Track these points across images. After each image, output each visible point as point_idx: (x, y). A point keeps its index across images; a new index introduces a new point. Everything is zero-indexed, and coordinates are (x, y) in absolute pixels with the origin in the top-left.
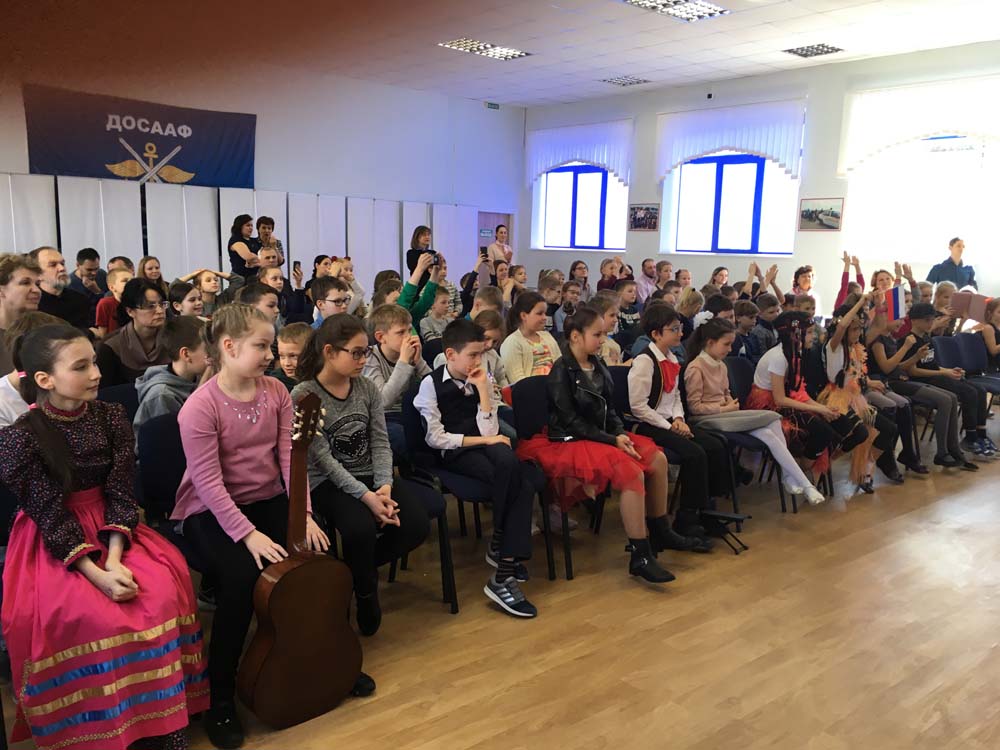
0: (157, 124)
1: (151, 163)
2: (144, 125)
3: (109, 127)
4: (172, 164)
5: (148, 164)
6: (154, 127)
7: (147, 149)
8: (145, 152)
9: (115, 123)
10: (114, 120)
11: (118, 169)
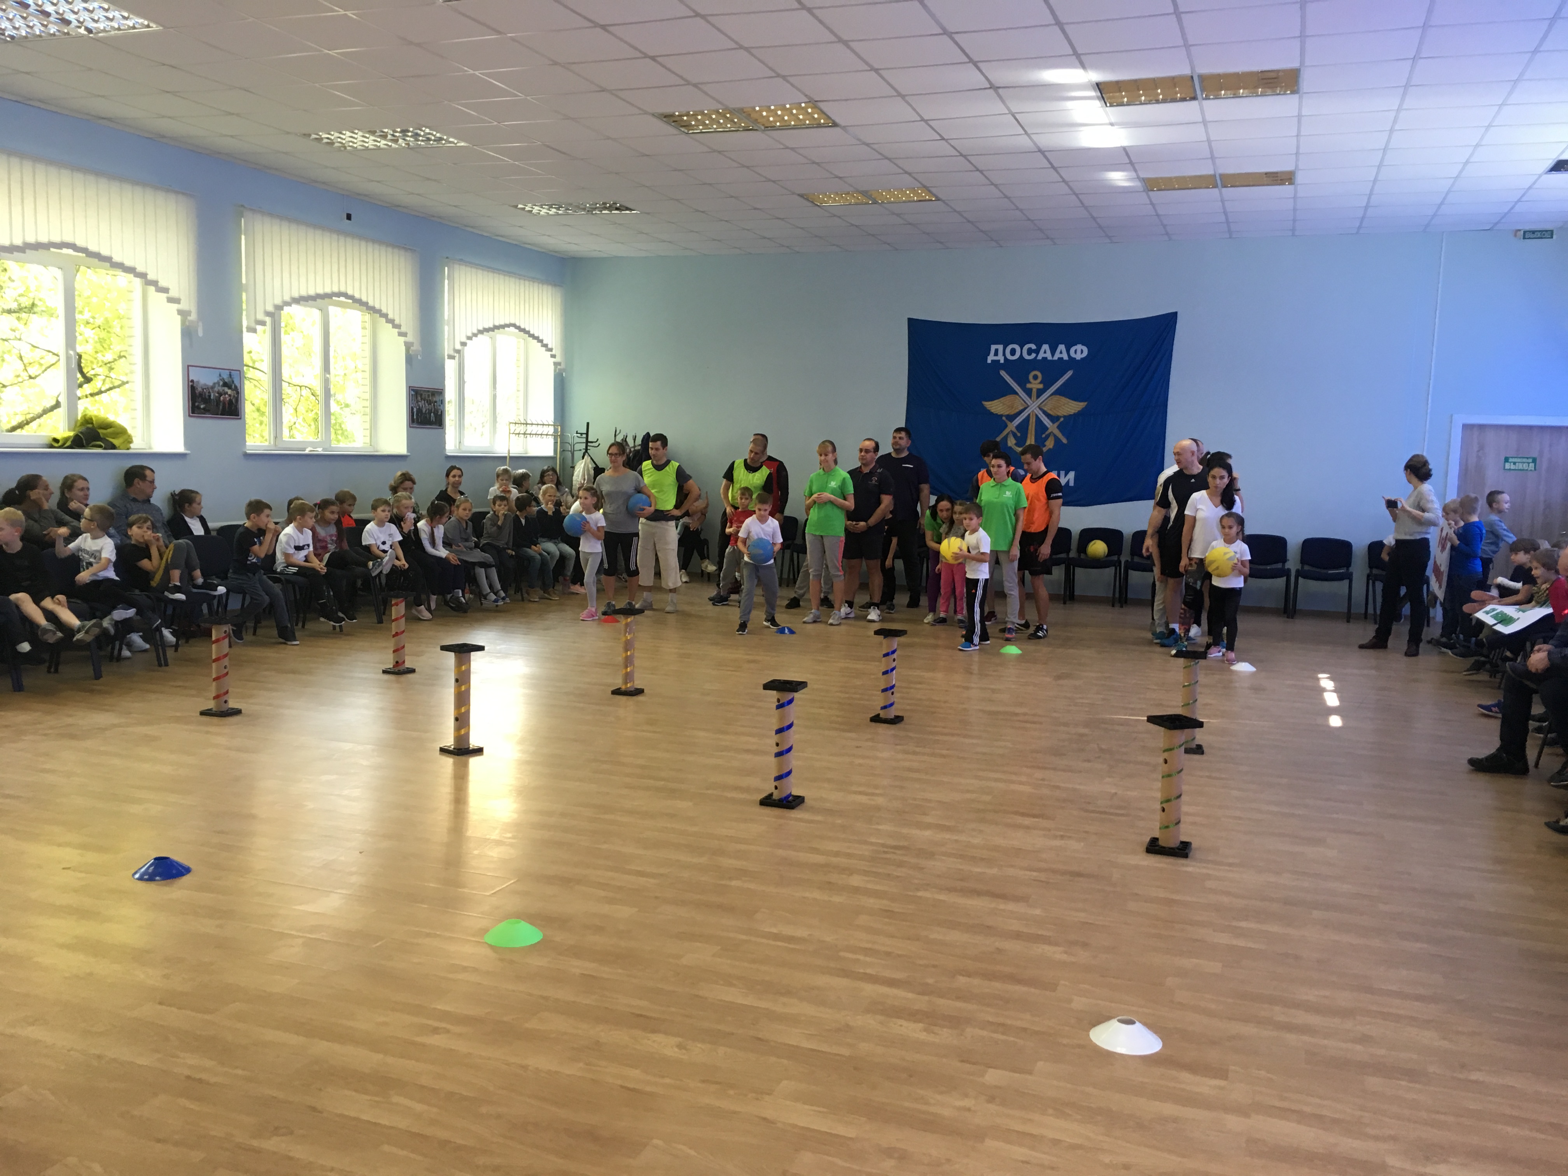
0: (1045, 347)
1: (1034, 394)
2: (1030, 352)
3: (991, 358)
4: (1060, 395)
5: (1030, 397)
6: (1042, 350)
7: (1031, 379)
8: (1030, 382)
9: (997, 353)
10: (996, 351)
11: (996, 406)
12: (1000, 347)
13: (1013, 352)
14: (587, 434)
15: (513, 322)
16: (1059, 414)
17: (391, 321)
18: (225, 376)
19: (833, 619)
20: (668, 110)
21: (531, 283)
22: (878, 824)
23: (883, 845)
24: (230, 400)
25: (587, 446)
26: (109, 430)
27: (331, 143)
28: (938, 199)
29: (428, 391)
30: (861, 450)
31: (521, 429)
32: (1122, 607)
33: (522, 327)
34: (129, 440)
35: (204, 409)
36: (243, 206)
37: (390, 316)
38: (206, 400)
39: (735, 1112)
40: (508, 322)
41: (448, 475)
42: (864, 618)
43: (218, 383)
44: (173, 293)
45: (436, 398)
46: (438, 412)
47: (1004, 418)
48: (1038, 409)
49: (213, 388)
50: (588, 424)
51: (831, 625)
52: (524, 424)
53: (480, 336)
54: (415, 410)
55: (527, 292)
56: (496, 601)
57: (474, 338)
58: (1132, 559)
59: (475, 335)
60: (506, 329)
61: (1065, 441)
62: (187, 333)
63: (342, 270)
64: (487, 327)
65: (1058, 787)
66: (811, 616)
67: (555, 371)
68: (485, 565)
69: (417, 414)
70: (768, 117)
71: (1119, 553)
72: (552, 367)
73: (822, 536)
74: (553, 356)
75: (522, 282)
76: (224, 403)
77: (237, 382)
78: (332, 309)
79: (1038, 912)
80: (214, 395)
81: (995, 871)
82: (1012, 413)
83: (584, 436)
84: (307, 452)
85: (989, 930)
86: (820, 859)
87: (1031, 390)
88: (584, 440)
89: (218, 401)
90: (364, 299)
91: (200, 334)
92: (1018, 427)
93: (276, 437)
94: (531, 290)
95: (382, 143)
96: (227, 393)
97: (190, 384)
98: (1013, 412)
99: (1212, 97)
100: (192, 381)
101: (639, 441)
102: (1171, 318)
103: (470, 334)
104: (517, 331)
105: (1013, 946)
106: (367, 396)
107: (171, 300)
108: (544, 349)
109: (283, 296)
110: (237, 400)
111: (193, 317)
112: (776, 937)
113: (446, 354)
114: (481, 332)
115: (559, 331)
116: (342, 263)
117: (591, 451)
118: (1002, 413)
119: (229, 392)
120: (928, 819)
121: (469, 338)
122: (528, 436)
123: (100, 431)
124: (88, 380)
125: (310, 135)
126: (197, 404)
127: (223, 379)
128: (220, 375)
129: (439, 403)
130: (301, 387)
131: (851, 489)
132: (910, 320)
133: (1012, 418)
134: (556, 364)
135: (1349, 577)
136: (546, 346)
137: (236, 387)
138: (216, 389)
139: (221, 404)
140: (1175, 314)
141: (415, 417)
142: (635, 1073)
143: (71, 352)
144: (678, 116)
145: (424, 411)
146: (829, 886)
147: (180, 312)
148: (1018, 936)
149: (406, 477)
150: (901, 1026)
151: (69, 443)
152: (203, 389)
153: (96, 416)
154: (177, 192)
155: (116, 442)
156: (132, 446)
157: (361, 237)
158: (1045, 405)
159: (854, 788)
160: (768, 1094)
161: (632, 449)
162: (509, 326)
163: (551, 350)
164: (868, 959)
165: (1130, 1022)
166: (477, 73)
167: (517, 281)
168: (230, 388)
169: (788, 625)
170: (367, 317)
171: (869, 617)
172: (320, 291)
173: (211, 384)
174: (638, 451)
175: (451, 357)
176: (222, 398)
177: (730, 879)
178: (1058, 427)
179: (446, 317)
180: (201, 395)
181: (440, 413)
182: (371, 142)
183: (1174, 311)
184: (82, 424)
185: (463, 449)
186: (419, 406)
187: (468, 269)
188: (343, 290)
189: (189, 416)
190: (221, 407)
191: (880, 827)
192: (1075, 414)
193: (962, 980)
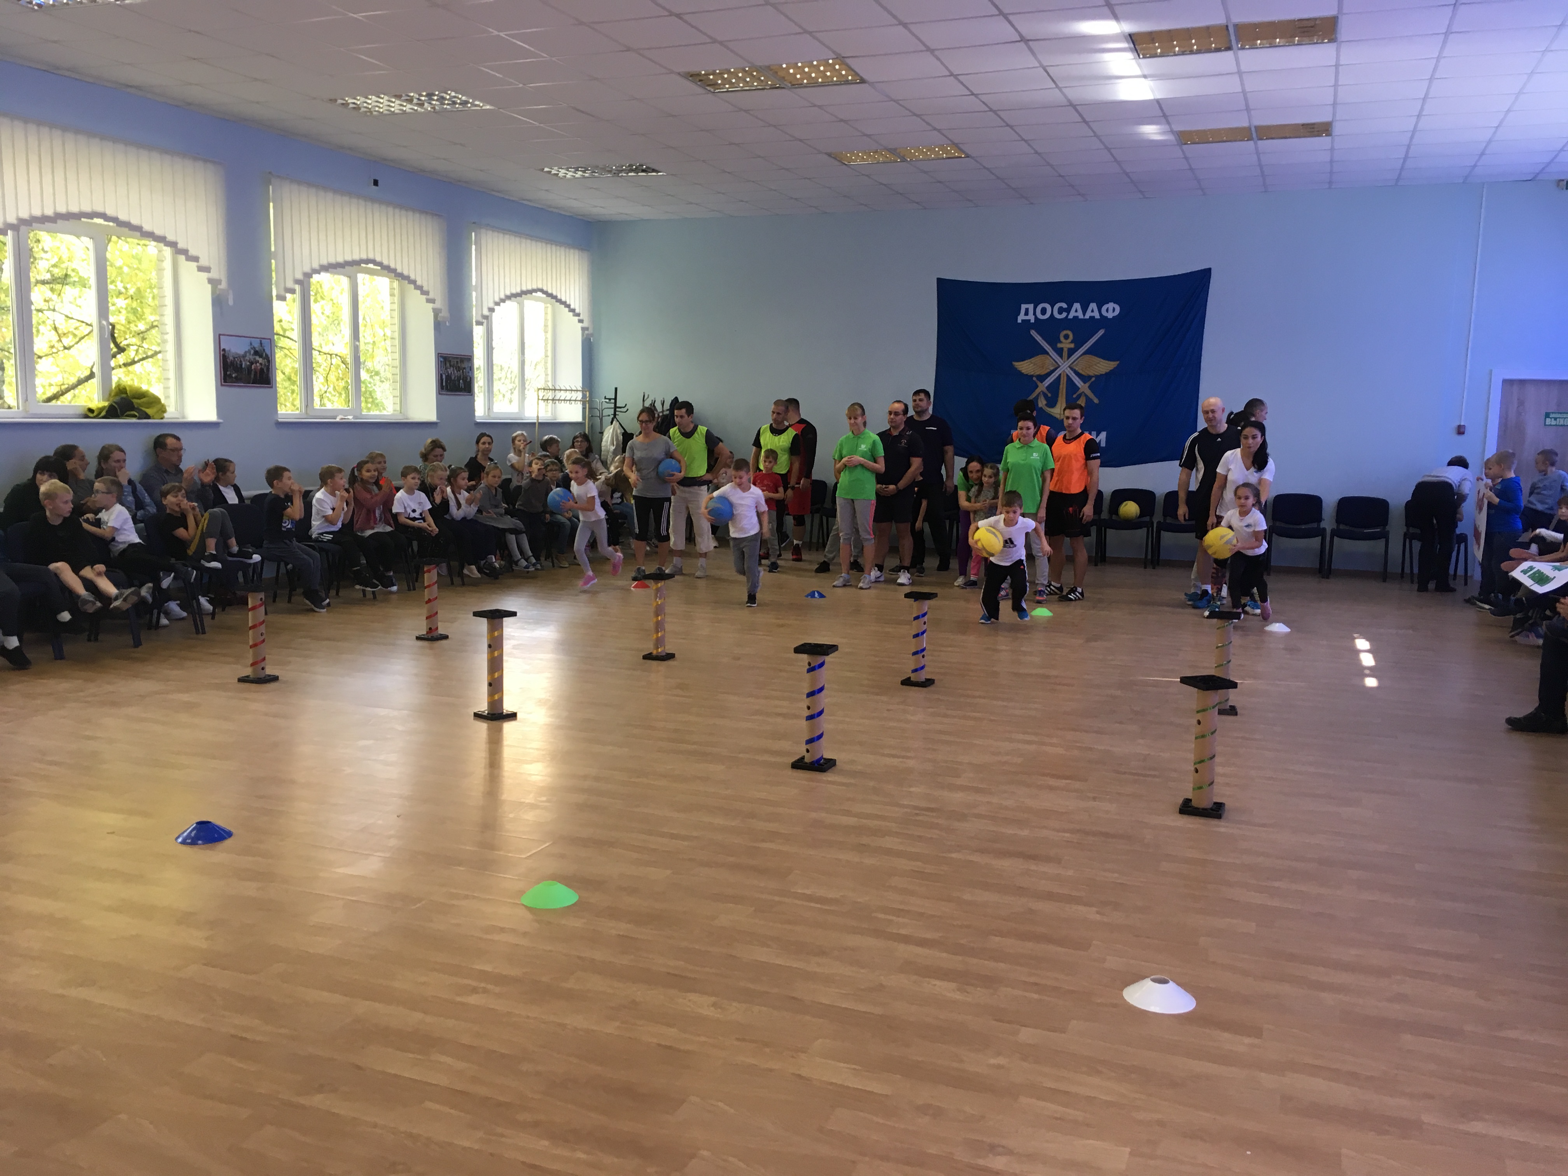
0: (1077, 306)
1: (1065, 354)
2: (1061, 310)
3: (1021, 318)
4: (1091, 354)
5: (1061, 356)
6: (1073, 309)
7: (1062, 339)
8: (1061, 342)
9: (1027, 313)
10: (1027, 310)
11: (1026, 367)
12: (1031, 307)
13: (1044, 311)
14: (615, 399)
15: (540, 286)
16: (1092, 374)
17: (419, 288)
18: (256, 345)
19: (863, 583)
20: (694, 69)
21: (558, 248)
22: (911, 786)
23: (916, 808)
24: (262, 369)
25: (615, 411)
26: (142, 400)
27: (357, 108)
28: (967, 156)
29: (457, 358)
30: (890, 413)
31: (550, 395)
32: (1154, 568)
33: (550, 291)
34: (163, 410)
35: (236, 377)
36: (270, 173)
37: (419, 283)
38: (238, 368)
39: (771, 1070)
40: (535, 287)
41: (478, 442)
42: (894, 581)
43: (249, 352)
44: (204, 262)
45: (465, 365)
46: (466, 378)
47: (1034, 379)
48: (1069, 369)
49: (244, 356)
50: (616, 389)
51: (861, 588)
52: (552, 390)
53: (508, 302)
54: (444, 377)
55: (554, 257)
56: (527, 567)
57: (502, 304)
58: (1165, 520)
59: (503, 301)
60: (534, 294)
61: (1096, 401)
62: (218, 302)
63: (370, 237)
64: (514, 292)
65: (1091, 749)
66: (841, 579)
67: (583, 335)
68: (516, 532)
69: (446, 382)
70: (795, 74)
71: (1152, 514)
72: (580, 332)
73: (852, 500)
74: (581, 321)
75: (549, 246)
76: (256, 373)
77: (268, 351)
78: (361, 277)
79: (1070, 873)
80: (245, 364)
81: (1025, 833)
82: (1043, 374)
83: (613, 401)
84: (338, 420)
85: (1021, 891)
86: (852, 821)
87: (1062, 349)
88: (613, 406)
89: (249, 369)
90: (392, 266)
91: (231, 302)
92: (1048, 388)
93: (307, 406)
94: (558, 253)
95: (408, 108)
96: (258, 362)
97: (222, 353)
98: (1043, 372)
99: (1247, 47)
100: (224, 350)
101: (667, 406)
102: (1205, 275)
103: (497, 300)
104: (545, 296)
105: (1045, 907)
106: (397, 363)
107: (201, 269)
108: (571, 314)
109: (311, 263)
110: (268, 369)
111: (223, 285)
112: (810, 898)
113: (474, 321)
114: (509, 297)
115: (586, 295)
116: (370, 229)
117: (620, 416)
118: (1032, 373)
119: (260, 360)
120: (959, 782)
121: (497, 304)
122: (557, 402)
123: (135, 401)
124: (121, 350)
125: (336, 100)
126: (228, 373)
127: (254, 348)
128: (251, 344)
129: (468, 370)
130: (331, 355)
131: (881, 452)
132: (939, 281)
133: (1042, 378)
134: (583, 329)
135: (1385, 536)
136: (573, 311)
137: (267, 355)
138: (247, 358)
139: (253, 373)
140: (1209, 270)
141: (444, 384)
142: (673, 1031)
143: (104, 323)
144: (704, 74)
145: (453, 378)
146: (861, 848)
147: (210, 281)
148: (1050, 896)
149: (436, 444)
150: (935, 985)
151: (103, 413)
152: (234, 358)
153: (130, 386)
154: (205, 161)
155: (149, 411)
156: (166, 415)
157: (388, 203)
158: (1077, 364)
159: (886, 751)
160: (805, 1052)
161: (661, 414)
162: (535, 291)
163: (578, 315)
164: (900, 920)
165: (1164, 982)
166: (502, 34)
167: (544, 245)
168: (261, 356)
169: (820, 590)
170: (396, 284)
171: (899, 581)
172: (349, 258)
173: (241, 352)
174: (666, 416)
175: (479, 323)
176: (253, 367)
177: (763, 841)
178: (1090, 387)
179: (474, 283)
180: (232, 363)
181: (469, 380)
182: (396, 106)
183: (1207, 267)
184: (116, 395)
185: (492, 415)
186: (448, 372)
187: (496, 234)
188: (371, 256)
189: (222, 385)
190: (252, 376)
191: (912, 789)
192: (1106, 374)
193: (996, 941)
